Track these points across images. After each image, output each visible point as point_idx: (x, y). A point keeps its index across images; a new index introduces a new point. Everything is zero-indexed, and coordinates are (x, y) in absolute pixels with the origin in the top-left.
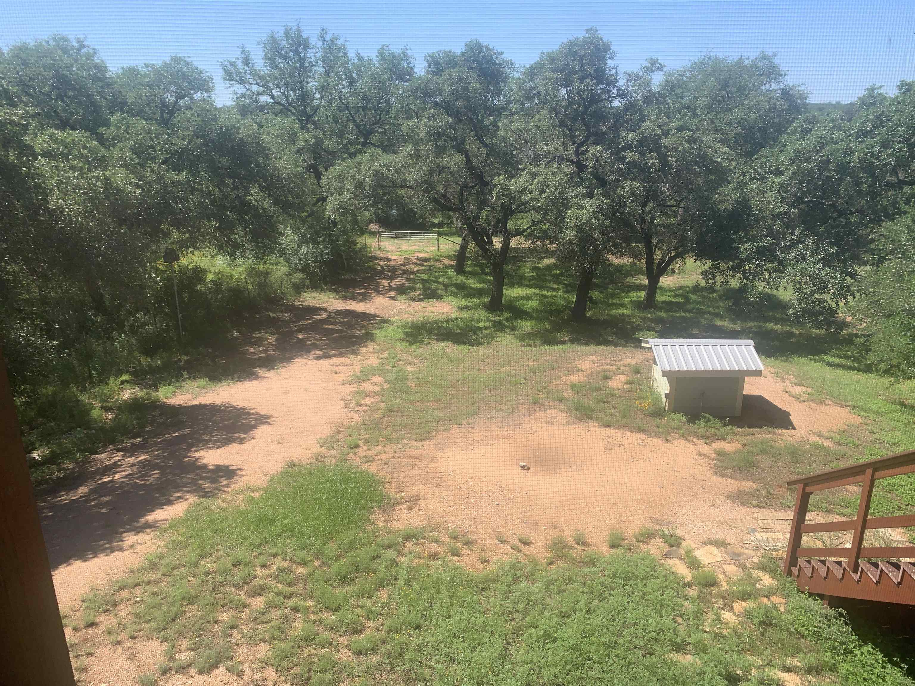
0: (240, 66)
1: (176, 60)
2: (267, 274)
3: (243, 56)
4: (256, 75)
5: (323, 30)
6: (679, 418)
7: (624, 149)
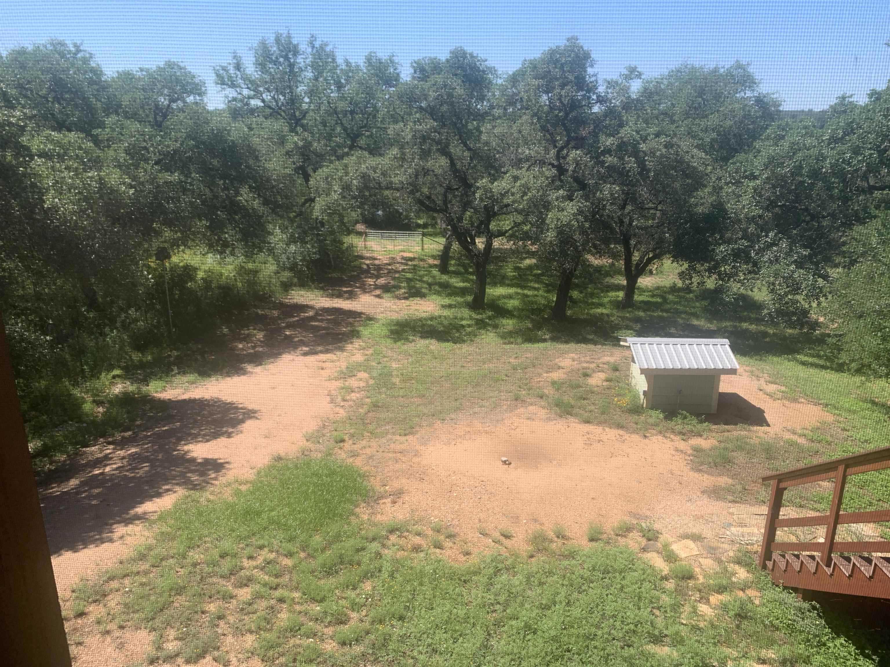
0: (232, 71)
1: (170, 65)
2: (255, 272)
3: (235, 61)
4: (247, 79)
5: (312, 37)
6: (657, 415)
7: (603, 153)
